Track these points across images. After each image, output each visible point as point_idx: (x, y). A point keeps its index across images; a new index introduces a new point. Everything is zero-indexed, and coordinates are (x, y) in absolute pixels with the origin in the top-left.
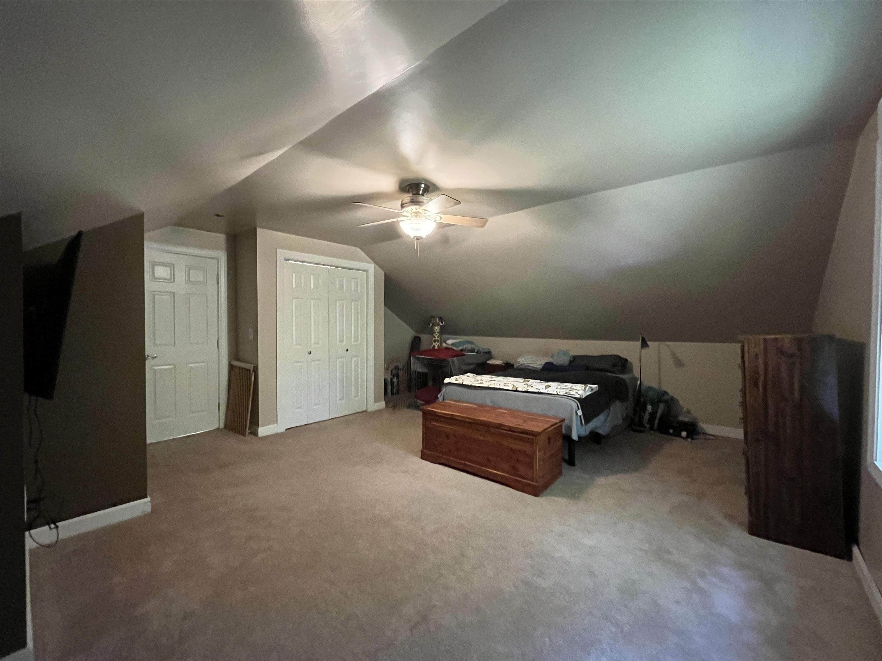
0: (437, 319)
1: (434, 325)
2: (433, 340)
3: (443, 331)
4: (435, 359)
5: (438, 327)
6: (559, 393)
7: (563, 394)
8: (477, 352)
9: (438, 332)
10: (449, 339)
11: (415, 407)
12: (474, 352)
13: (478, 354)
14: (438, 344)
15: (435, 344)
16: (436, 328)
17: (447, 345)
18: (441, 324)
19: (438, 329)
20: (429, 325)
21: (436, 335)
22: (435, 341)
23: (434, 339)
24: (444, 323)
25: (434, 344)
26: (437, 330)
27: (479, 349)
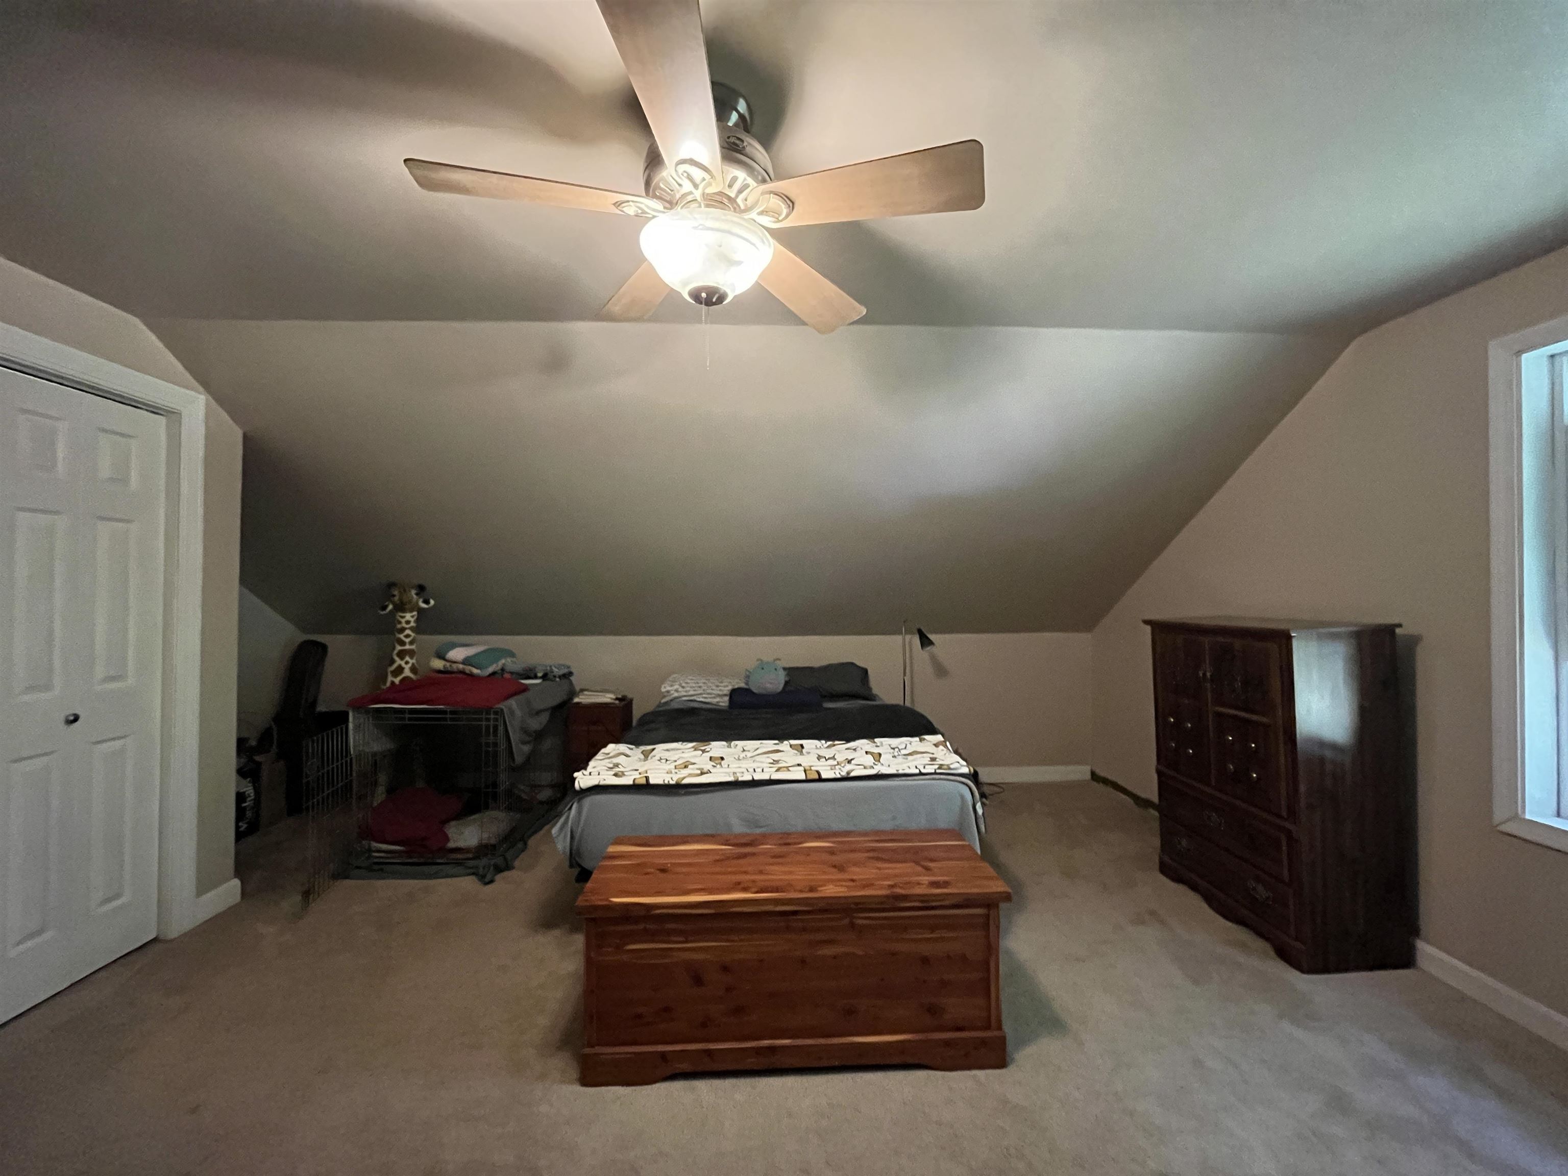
0: (413, 592)
1: (401, 607)
2: (396, 652)
3: (426, 624)
4: (448, 710)
5: (412, 614)
6: (923, 771)
7: (933, 771)
8: (545, 677)
9: (411, 629)
10: (454, 646)
11: (369, 869)
12: (536, 677)
13: (548, 683)
14: (411, 661)
15: (403, 663)
16: (408, 616)
17: (448, 664)
18: (424, 606)
19: (412, 620)
20: (384, 608)
21: (407, 636)
22: (401, 655)
23: (399, 648)
24: (432, 602)
25: (399, 662)
26: (408, 622)
27: (548, 668)
